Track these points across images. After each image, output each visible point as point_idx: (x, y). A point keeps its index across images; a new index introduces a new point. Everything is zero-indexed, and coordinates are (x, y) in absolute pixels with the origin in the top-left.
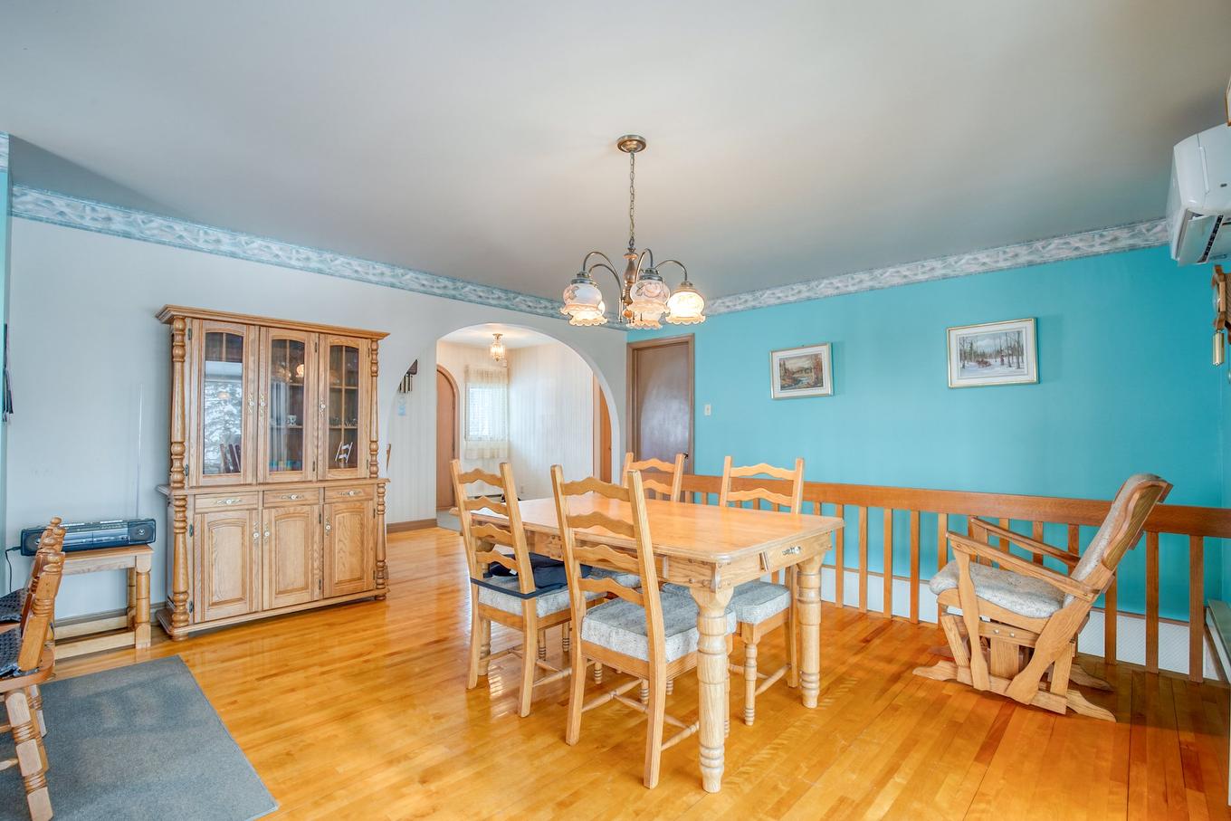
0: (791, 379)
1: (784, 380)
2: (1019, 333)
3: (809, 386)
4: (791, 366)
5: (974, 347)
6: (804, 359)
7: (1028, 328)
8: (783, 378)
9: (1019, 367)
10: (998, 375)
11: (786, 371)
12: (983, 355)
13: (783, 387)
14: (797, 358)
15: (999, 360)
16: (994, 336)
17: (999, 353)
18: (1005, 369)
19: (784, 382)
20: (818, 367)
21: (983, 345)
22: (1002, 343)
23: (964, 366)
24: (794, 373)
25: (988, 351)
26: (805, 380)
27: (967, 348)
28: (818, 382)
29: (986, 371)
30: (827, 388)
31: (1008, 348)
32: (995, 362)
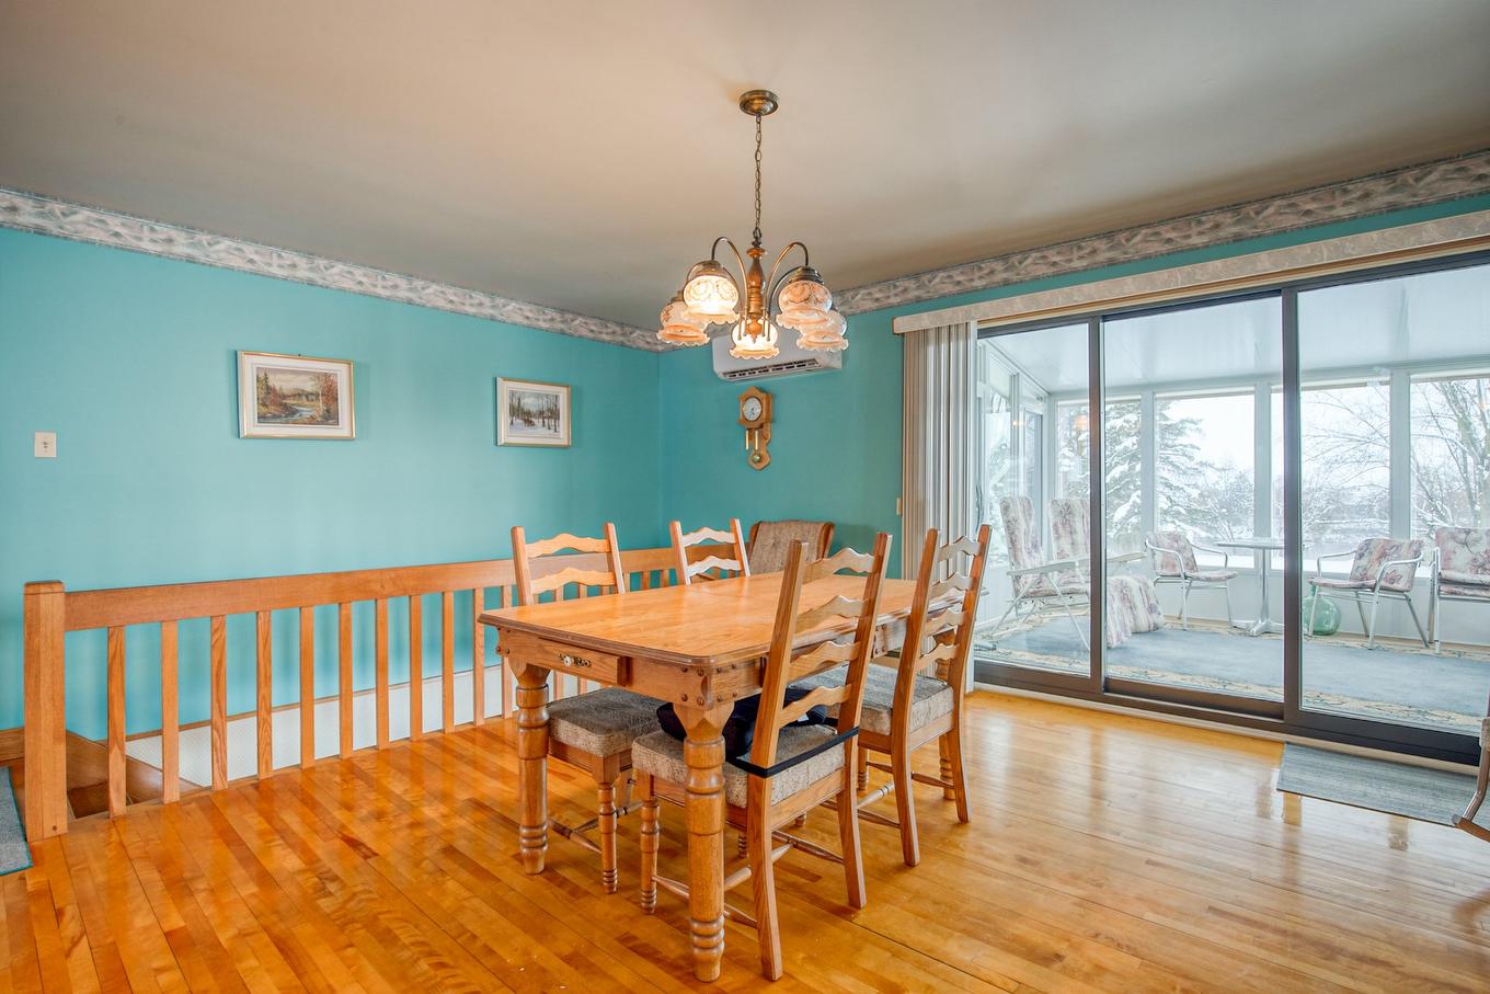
0: (277, 406)
1: (264, 405)
2: (557, 397)
3: (312, 421)
4: (281, 383)
5: (522, 404)
6: (307, 378)
7: (563, 393)
8: (263, 403)
9: (556, 431)
10: (539, 434)
11: (269, 390)
12: (529, 413)
13: (262, 418)
14: (292, 374)
15: (541, 420)
16: (538, 396)
17: (541, 414)
18: (545, 431)
19: (264, 410)
20: (330, 394)
21: (530, 404)
22: (543, 404)
23: (512, 423)
24: (284, 397)
25: (533, 409)
26: (306, 412)
27: (516, 403)
28: (330, 417)
29: (530, 430)
30: (343, 430)
31: (549, 410)
32: (538, 422)
